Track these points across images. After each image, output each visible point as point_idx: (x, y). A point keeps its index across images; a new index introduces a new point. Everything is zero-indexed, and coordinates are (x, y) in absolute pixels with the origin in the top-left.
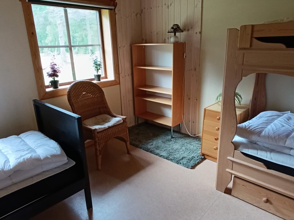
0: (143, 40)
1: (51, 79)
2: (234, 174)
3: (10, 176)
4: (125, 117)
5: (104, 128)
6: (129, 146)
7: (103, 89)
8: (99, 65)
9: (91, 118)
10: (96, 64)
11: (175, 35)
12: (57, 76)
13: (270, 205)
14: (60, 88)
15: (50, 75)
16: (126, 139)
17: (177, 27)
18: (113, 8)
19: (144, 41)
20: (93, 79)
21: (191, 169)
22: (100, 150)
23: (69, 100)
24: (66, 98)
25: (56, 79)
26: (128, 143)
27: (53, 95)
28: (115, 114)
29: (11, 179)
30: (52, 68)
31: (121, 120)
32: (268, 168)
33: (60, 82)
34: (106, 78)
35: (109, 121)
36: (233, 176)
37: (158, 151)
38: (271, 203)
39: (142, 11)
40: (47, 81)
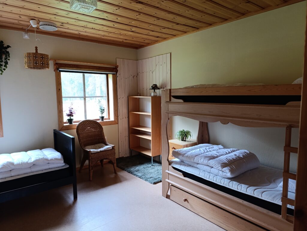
0: (138, 93)
1: (69, 118)
2: (171, 183)
3: (30, 167)
4: (113, 145)
5: (97, 151)
6: (116, 167)
7: (103, 127)
8: (104, 110)
9: (91, 146)
10: (101, 109)
11: (154, 91)
12: (72, 116)
13: (188, 204)
14: (73, 124)
15: (68, 115)
16: (113, 162)
17: (155, 86)
18: (115, 73)
19: (139, 95)
20: (99, 120)
21: (153, 184)
22: (92, 166)
23: (77, 132)
24: (75, 131)
25: (72, 118)
26: (115, 165)
27: (67, 129)
28: (108, 144)
29: (31, 169)
30: (70, 111)
31: (110, 147)
32: (185, 176)
33: (74, 120)
34: (109, 119)
35: (102, 147)
36: (170, 184)
37: (136, 173)
38: (188, 202)
39: (138, 74)
40: (66, 119)
